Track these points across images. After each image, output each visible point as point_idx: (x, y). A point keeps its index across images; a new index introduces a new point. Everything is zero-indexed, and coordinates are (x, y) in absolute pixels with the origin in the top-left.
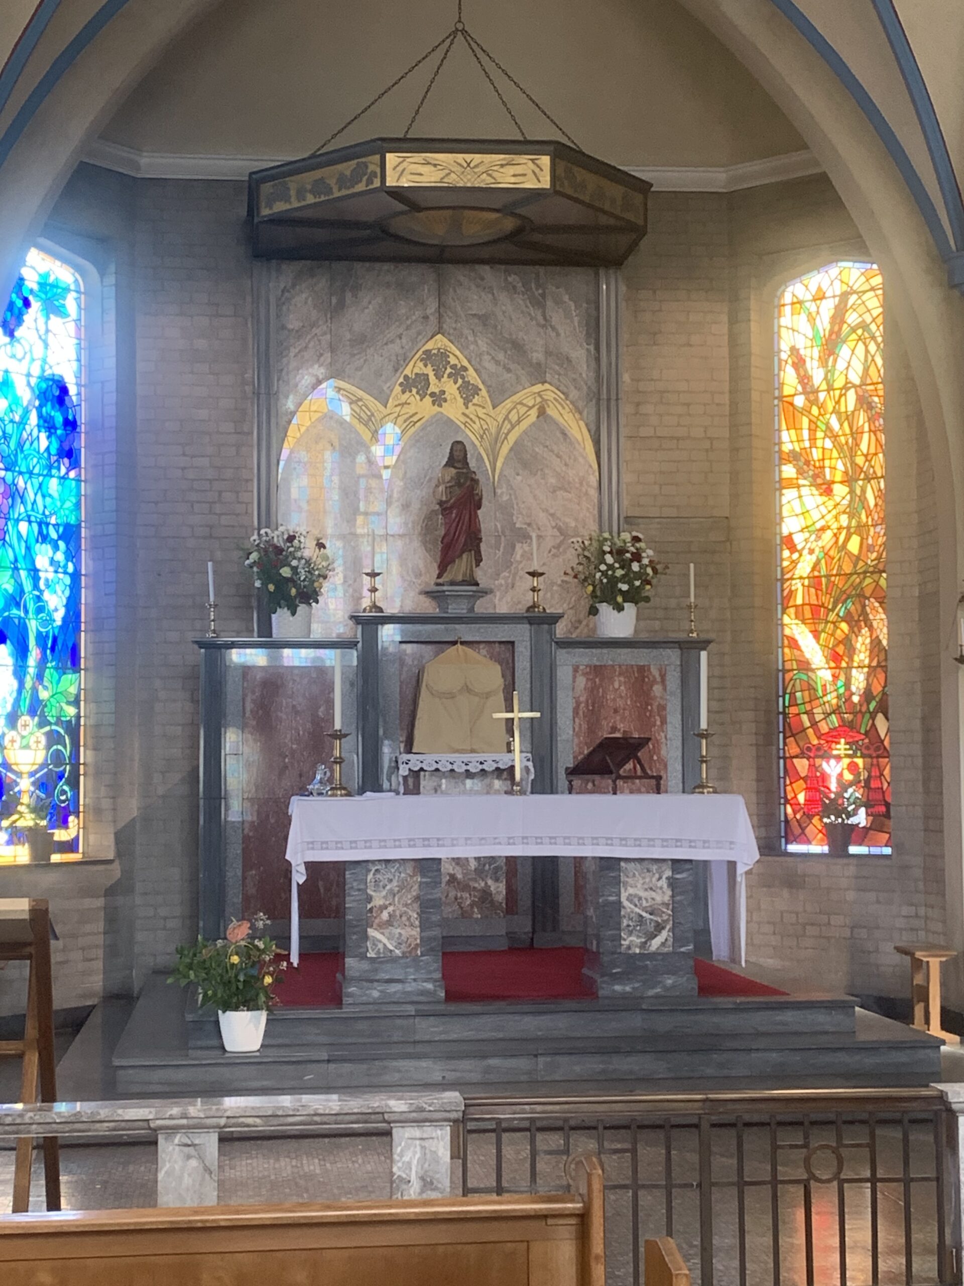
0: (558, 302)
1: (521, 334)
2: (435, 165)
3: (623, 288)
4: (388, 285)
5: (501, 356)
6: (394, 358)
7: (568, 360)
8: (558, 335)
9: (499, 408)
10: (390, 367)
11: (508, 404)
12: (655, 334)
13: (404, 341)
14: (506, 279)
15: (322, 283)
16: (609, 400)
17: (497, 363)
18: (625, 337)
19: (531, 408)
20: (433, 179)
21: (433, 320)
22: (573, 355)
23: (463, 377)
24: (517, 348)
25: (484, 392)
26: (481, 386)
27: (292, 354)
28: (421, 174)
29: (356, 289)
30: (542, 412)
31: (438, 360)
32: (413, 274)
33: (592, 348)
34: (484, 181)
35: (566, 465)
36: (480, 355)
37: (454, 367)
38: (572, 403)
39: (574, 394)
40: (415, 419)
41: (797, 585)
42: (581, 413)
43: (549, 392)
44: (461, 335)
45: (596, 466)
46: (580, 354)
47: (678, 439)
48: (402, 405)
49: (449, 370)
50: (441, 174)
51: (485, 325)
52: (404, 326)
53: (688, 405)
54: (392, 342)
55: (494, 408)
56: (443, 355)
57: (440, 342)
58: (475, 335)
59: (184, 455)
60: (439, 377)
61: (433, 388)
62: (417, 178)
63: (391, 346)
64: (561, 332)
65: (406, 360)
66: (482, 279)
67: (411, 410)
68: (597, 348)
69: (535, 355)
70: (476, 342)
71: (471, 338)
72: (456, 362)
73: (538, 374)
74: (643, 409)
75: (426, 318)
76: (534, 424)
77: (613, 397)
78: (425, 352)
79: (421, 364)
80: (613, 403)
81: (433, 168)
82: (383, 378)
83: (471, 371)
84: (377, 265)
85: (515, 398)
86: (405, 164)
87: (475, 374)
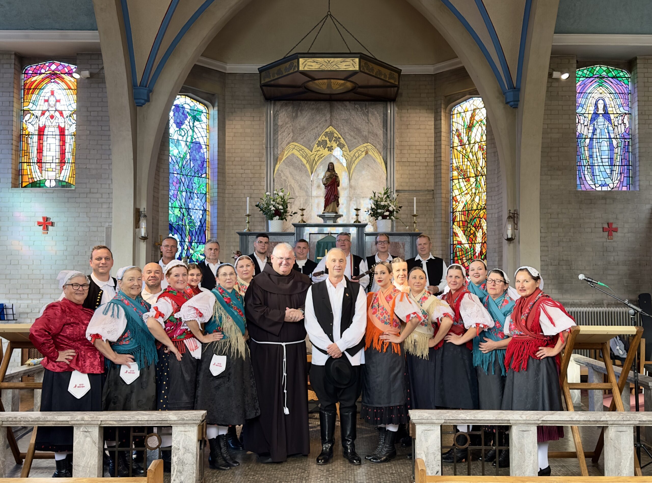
0: (373, 114)
1: (359, 126)
2: (317, 63)
3: (396, 109)
4: (313, 109)
5: (352, 133)
6: (314, 134)
7: (377, 135)
8: (373, 126)
9: (352, 152)
10: (313, 138)
11: (355, 150)
12: (407, 125)
13: (318, 129)
14: (354, 107)
15: (290, 109)
16: (390, 149)
17: (351, 136)
18: (396, 126)
19: (363, 152)
20: (316, 67)
21: (329, 121)
22: (378, 133)
23: (339, 141)
24: (359, 131)
25: (346, 146)
26: (345, 144)
27: (279, 134)
28: (312, 66)
29: (301, 111)
30: (367, 153)
31: (330, 135)
32: (322, 105)
33: (385, 130)
34: (335, 68)
35: (375, 171)
36: (345, 133)
37: (335, 138)
38: (377, 150)
39: (378, 147)
40: (322, 156)
41: (457, 214)
42: (380, 153)
43: (369, 146)
44: (338, 126)
45: (386, 172)
46: (380, 132)
47: (415, 162)
48: (318, 151)
49: (334, 139)
50: (319, 66)
51: (347, 123)
52: (318, 124)
53: (419, 150)
54: (314, 129)
55: (350, 152)
56: (332, 133)
57: (331, 129)
58: (343, 127)
59: (242, 169)
60: (330, 141)
61: (328, 145)
62: (311, 67)
63: (313, 130)
64: (374, 124)
65: (319, 135)
66: (346, 106)
67: (320, 153)
68: (387, 130)
69: (364, 133)
70: (343, 129)
71: (342, 127)
72: (336, 136)
73: (366, 140)
74: (403, 152)
75: (326, 120)
76: (364, 157)
77: (392, 147)
78: (325, 133)
79: (324, 137)
80: (392, 149)
81: (316, 64)
82: (311, 142)
83: (342, 139)
84: (309, 102)
85: (357, 148)
86: (306, 62)
87: (343, 140)
